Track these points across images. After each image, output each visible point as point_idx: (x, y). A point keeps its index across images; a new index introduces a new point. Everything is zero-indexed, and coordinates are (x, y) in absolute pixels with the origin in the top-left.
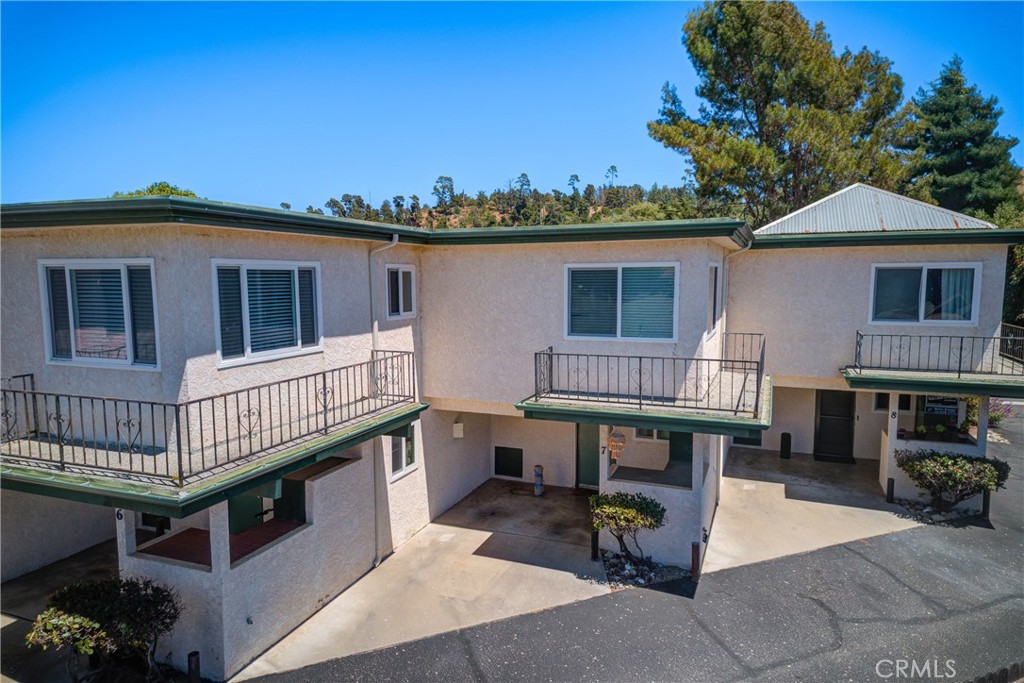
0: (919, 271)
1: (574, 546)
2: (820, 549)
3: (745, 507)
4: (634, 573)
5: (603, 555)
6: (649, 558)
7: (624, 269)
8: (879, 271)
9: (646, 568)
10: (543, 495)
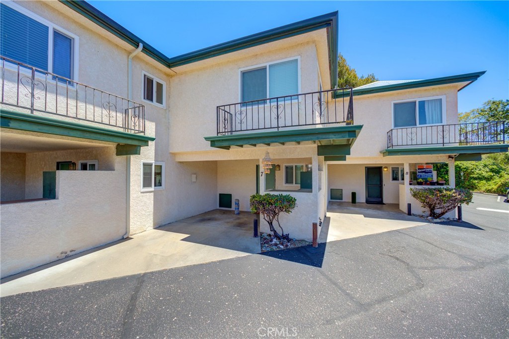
0: (415, 102)
1: (245, 231)
2: (383, 233)
3: (339, 218)
4: (278, 243)
5: (261, 235)
6: (288, 235)
7: (270, 66)
8: (395, 105)
9: (285, 240)
10: (239, 214)
